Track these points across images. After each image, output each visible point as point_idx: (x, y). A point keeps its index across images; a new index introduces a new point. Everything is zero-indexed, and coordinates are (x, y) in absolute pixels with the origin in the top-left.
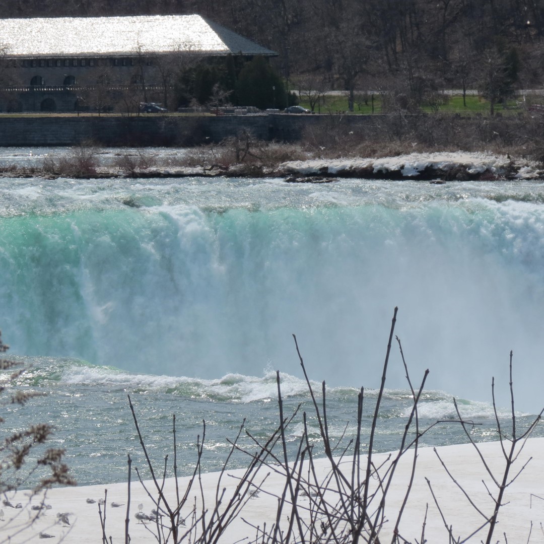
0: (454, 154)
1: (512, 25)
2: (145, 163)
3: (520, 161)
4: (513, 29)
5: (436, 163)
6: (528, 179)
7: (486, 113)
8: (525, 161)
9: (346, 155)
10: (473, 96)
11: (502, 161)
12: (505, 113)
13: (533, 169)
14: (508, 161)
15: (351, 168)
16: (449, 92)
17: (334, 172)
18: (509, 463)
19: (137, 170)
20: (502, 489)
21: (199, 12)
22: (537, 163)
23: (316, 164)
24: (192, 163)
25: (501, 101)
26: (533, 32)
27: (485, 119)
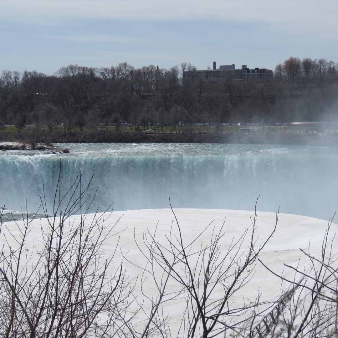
0: (8, 143)
1: (24, 108)
3: (26, 145)
4: (24, 109)
5: (3, 145)
6: (28, 149)
7: (17, 131)
8: (27, 145)
10: (13, 127)
11: (21, 144)
12: (22, 131)
13: (30, 147)
14: (23, 145)
16: (7, 126)
18: (26, 229)
20: (24, 236)
22: (31, 145)
25: (21, 128)
26: (29, 110)
27: (17, 133)
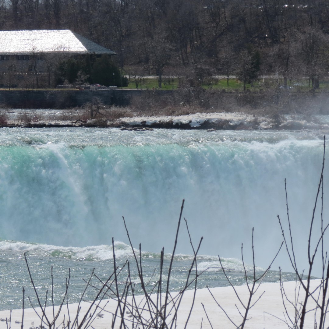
0: (222, 114)
1: (257, 37)
2: (37, 118)
3: (260, 119)
4: (256, 39)
5: (211, 119)
6: (266, 129)
7: (241, 89)
8: (264, 118)
9: (156, 114)
10: (233, 79)
11: (250, 118)
12: (252, 89)
13: (269, 123)
14: (254, 118)
15: (160, 122)
16: (218, 77)
17: (149, 124)
18: (252, 294)
19: (32, 123)
20: (247, 310)
21: (69, 28)
22: (271, 119)
23: (139, 120)
24: (65, 118)
25: (250, 82)
26: (269, 41)
27: (240, 93)
